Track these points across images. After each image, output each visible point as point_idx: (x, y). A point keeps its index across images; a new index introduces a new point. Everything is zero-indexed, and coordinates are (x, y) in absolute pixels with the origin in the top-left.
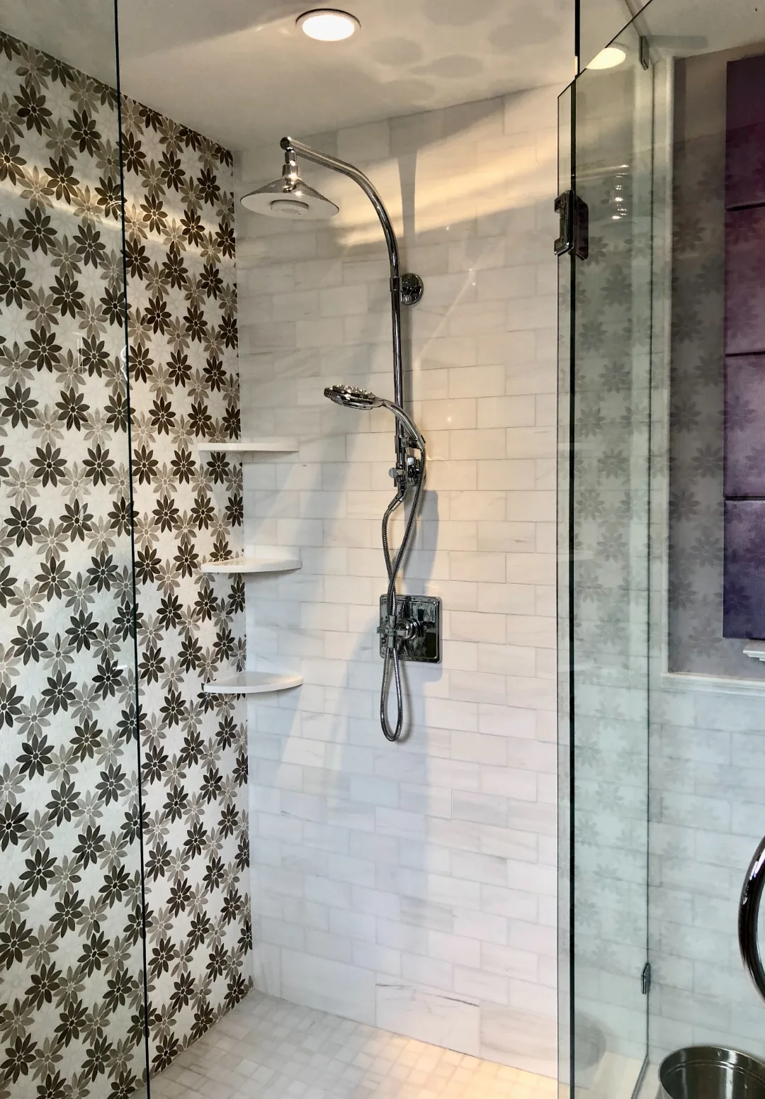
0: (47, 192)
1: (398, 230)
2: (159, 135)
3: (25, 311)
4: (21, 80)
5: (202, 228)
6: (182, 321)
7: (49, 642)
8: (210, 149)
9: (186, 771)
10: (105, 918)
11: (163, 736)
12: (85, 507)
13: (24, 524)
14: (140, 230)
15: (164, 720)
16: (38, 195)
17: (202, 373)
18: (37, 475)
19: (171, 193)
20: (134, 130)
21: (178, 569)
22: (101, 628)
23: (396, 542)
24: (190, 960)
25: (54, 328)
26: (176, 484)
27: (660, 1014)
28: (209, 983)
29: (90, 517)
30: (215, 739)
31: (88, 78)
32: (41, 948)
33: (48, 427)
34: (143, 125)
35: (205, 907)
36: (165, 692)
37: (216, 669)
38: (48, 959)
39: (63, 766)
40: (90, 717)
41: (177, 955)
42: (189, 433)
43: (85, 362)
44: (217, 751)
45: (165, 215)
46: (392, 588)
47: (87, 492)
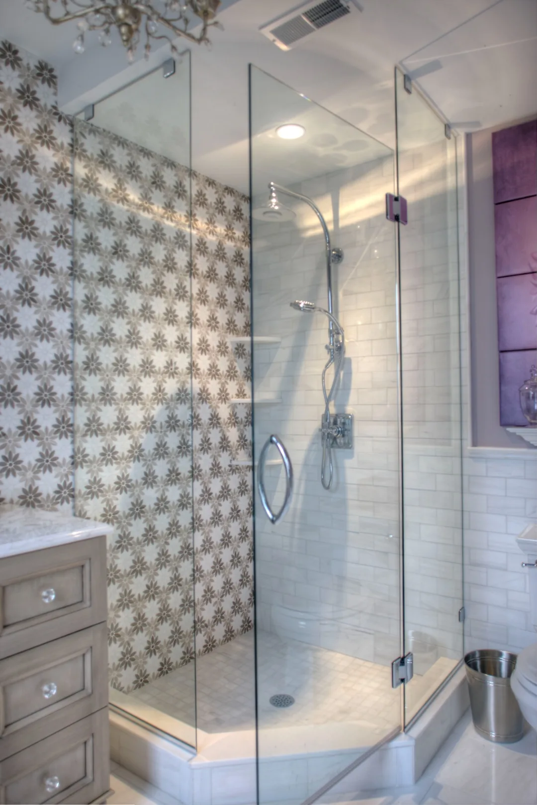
0: (162, 217)
1: (330, 227)
2: (214, 190)
3: (151, 270)
4: (153, 169)
5: (234, 233)
6: (224, 278)
7: (157, 425)
8: (239, 196)
9: (222, 503)
10: (180, 567)
11: (211, 483)
12: (175, 363)
13: (147, 368)
14: (204, 234)
15: (211, 475)
16: (158, 218)
17: (233, 303)
18: (154, 345)
19: (219, 217)
20: (203, 188)
21: (219, 399)
22: (181, 423)
23: (329, 386)
24: (222, 601)
25: (163, 278)
26: (219, 357)
27: (470, 636)
28: (232, 616)
29: (177, 368)
30: (237, 490)
31: (183, 166)
32: (151, 572)
33: (159, 324)
34: (207, 186)
35: (231, 576)
36: (211, 461)
37: (237, 454)
38: (153, 579)
39: (162, 487)
40: (175, 465)
41: (215, 596)
42: (226, 332)
43: (177, 295)
44: (238, 496)
45: (215, 227)
46: (327, 409)
47: (176, 356)
